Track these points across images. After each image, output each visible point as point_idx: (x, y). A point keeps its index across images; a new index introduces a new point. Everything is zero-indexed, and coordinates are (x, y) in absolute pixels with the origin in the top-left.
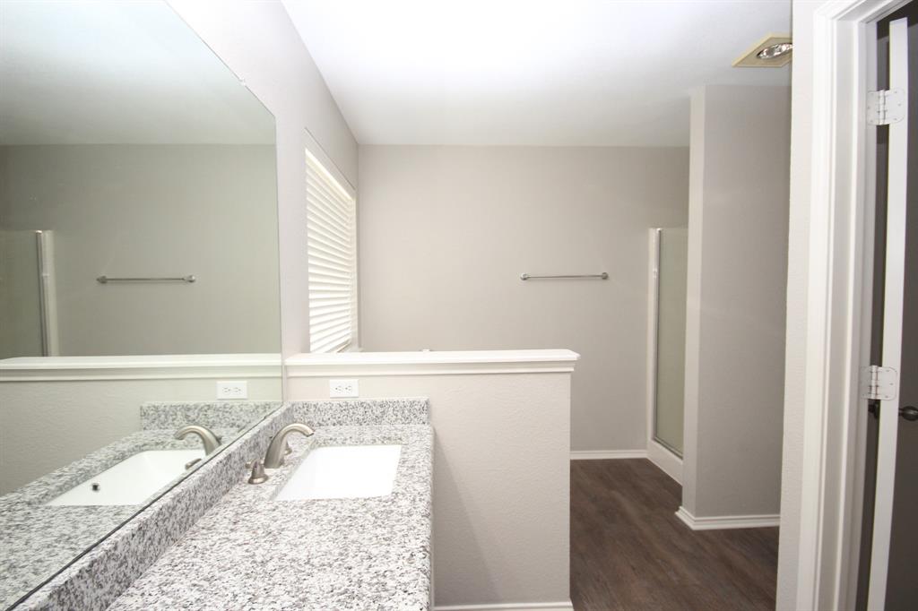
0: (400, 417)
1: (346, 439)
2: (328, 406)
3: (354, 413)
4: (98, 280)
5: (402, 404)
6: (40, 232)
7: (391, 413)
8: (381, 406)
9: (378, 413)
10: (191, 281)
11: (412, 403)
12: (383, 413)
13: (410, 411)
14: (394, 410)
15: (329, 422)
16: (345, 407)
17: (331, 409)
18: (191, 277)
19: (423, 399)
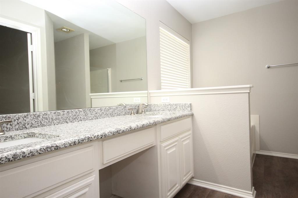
0: (181, 109)
1: (162, 113)
2: (160, 105)
3: (167, 107)
4: (120, 81)
5: (182, 105)
6: (108, 69)
7: (178, 107)
8: (176, 105)
9: (175, 107)
10: (142, 80)
11: (185, 104)
12: (176, 107)
13: (184, 107)
14: (179, 107)
15: (161, 110)
16: (165, 105)
17: (161, 106)
18: (142, 78)
19: (189, 103)
